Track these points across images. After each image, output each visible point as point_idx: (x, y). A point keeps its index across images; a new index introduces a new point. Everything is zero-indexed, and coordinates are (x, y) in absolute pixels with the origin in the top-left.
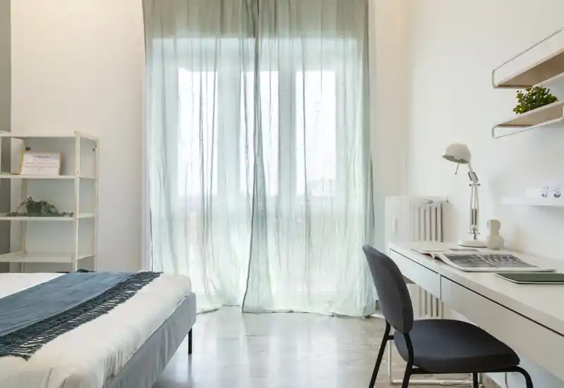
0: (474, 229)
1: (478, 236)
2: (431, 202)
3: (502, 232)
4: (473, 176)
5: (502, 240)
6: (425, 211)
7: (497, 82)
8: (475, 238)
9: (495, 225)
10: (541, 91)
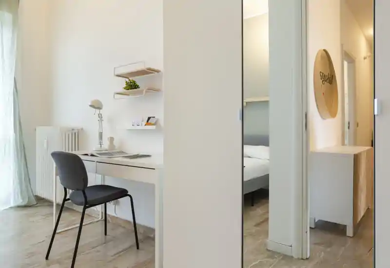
0: (100, 142)
1: (102, 146)
2: (73, 130)
3: (114, 142)
4: (100, 116)
5: (114, 146)
6: (69, 135)
7: (116, 73)
8: (101, 146)
9: (112, 139)
10: (134, 82)
